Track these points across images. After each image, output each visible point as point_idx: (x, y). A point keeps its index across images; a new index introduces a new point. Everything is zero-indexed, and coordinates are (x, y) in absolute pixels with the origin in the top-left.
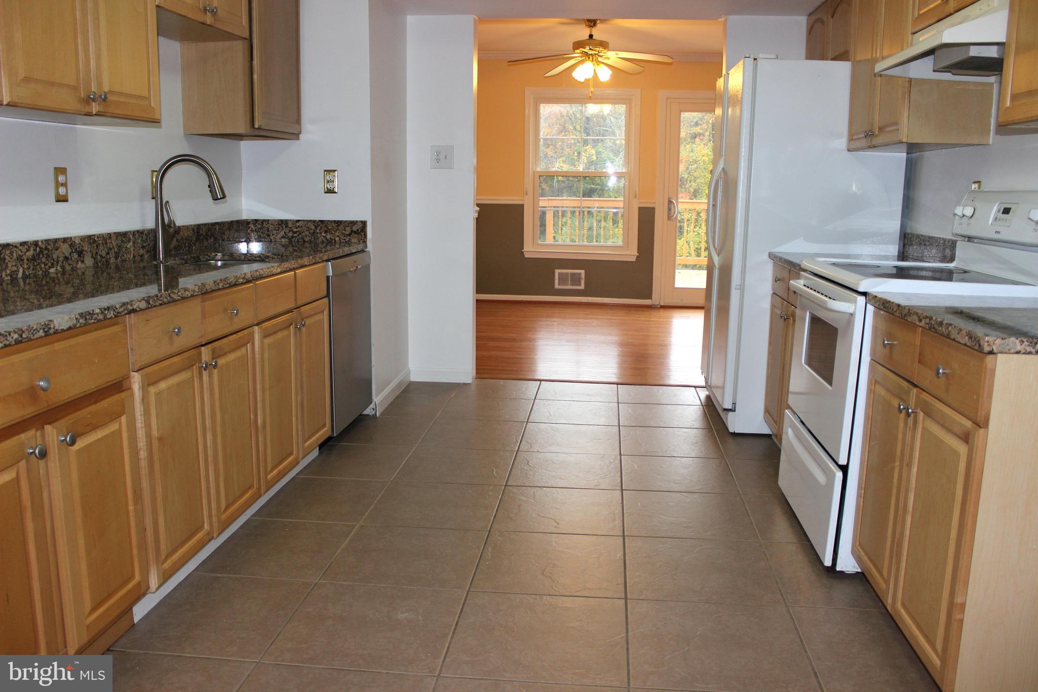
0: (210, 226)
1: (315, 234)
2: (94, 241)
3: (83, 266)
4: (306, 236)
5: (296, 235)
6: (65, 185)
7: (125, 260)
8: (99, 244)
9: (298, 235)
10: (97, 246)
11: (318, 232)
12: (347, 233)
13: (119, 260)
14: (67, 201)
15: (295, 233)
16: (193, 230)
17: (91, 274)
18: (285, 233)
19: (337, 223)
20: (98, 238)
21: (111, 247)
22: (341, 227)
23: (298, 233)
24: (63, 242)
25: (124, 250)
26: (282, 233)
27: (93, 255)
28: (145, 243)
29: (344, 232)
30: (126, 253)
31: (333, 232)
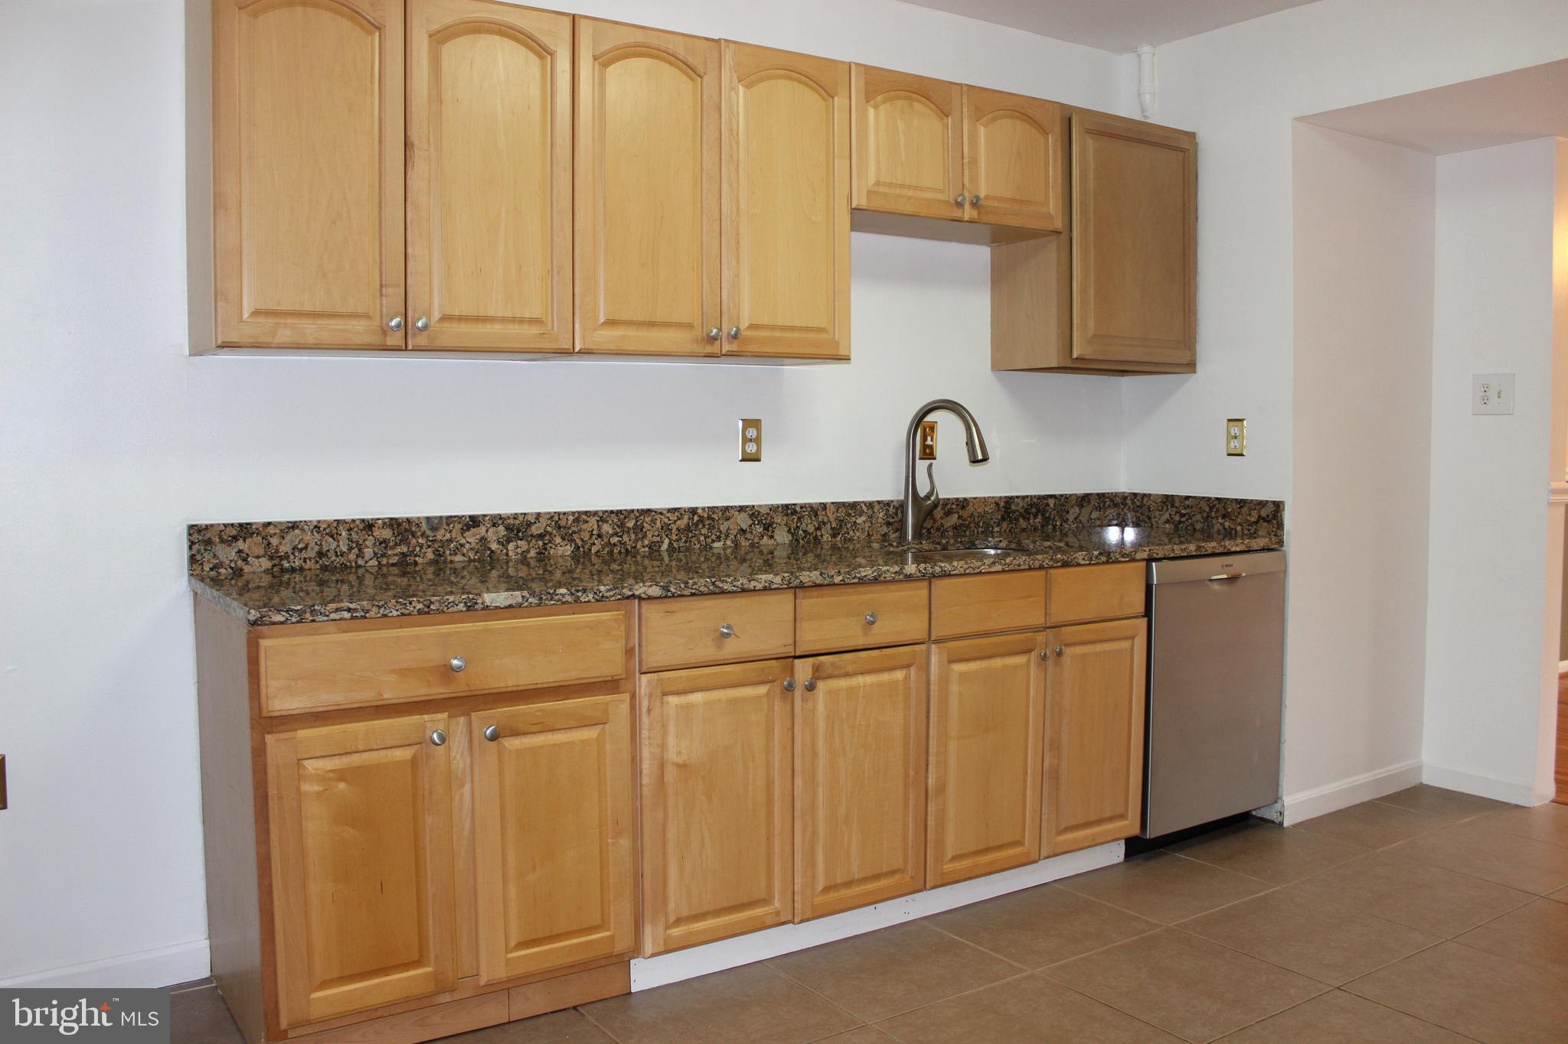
0: (1035, 500)
1: (1210, 519)
2: (794, 512)
3: (771, 542)
4: (1197, 521)
5: (1183, 519)
6: (758, 440)
7: (851, 540)
8: (803, 517)
9: (1187, 520)
10: (799, 519)
11: (1214, 516)
12: (1253, 520)
13: (839, 539)
14: (758, 460)
15: (1183, 515)
16: (997, 504)
17: (785, 554)
18: (1170, 515)
19: (1239, 503)
20: (801, 508)
21: (826, 521)
22: (1245, 510)
23: (1187, 516)
24: (739, 511)
25: (849, 526)
26: (1167, 516)
27: (790, 529)
28: (893, 518)
29: (1248, 518)
30: (853, 530)
31: (1234, 518)
